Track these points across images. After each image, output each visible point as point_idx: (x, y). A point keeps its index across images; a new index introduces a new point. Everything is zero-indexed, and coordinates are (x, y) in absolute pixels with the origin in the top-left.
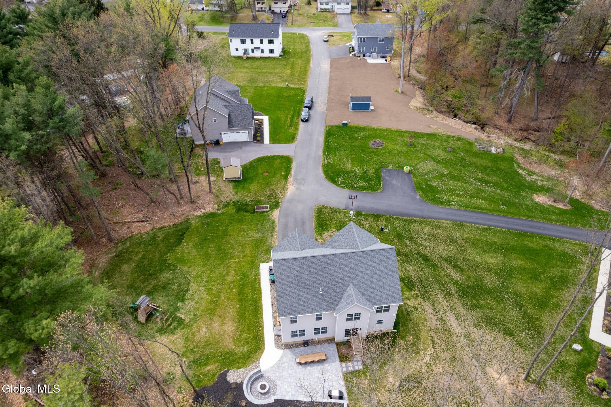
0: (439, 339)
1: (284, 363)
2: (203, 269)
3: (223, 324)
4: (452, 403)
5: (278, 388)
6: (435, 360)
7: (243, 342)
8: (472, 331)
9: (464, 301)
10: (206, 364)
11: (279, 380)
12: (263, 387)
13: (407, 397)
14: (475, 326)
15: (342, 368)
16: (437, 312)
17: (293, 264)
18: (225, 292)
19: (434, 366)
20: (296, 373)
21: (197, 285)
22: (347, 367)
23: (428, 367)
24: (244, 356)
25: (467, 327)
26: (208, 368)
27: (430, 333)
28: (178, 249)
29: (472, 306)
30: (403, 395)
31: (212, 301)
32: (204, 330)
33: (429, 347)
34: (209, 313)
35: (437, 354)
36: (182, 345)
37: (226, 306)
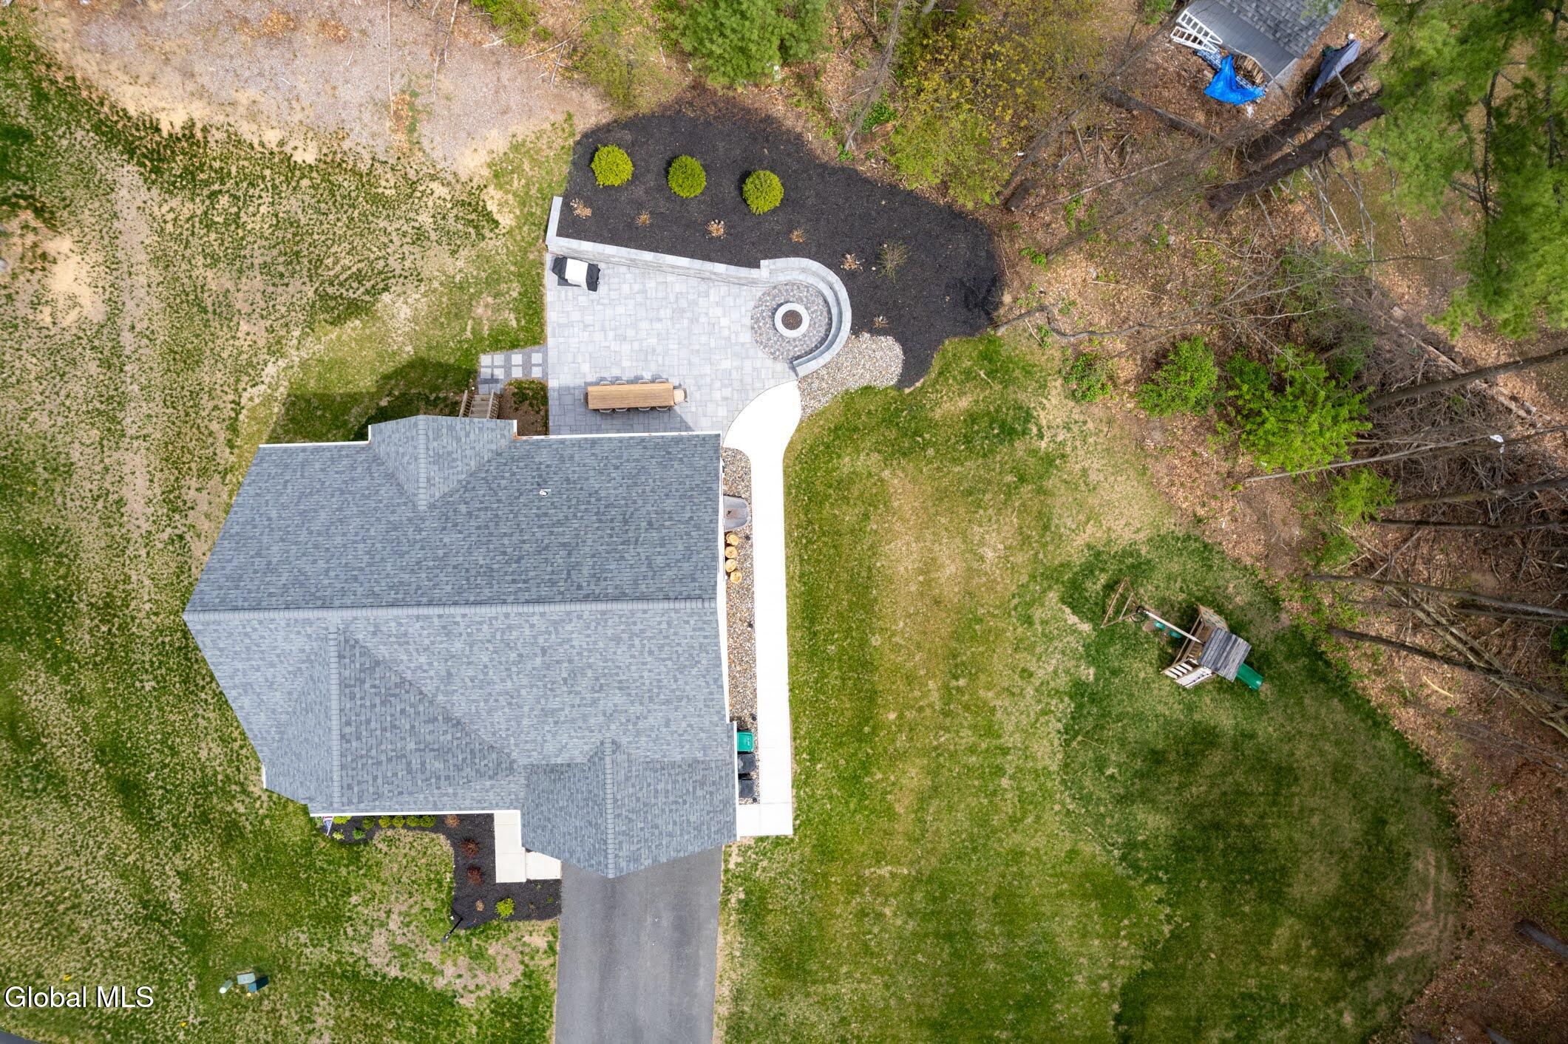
0: (211, 434)
1: (725, 399)
2: (1017, 838)
3: (929, 566)
4: (249, 227)
5: (747, 321)
6: (250, 364)
7: (855, 491)
8: (89, 450)
9: (64, 577)
10: (972, 418)
11: (743, 344)
12: (792, 320)
13: (372, 256)
14: (69, 469)
15: (544, 364)
16: (181, 537)
17: (636, 583)
18: (928, 712)
19: (261, 343)
20: (690, 364)
21: (1035, 759)
22: (527, 365)
23: (279, 342)
24: (850, 438)
25: (98, 468)
26: (964, 403)
27: (233, 459)
28: (1130, 958)
29: (46, 551)
30: (382, 263)
31: (973, 678)
32: (990, 554)
33: (253, 409)
34: (980, 621)
35: (238, 381)
36: (1059, 501)
37: (919, 646)
